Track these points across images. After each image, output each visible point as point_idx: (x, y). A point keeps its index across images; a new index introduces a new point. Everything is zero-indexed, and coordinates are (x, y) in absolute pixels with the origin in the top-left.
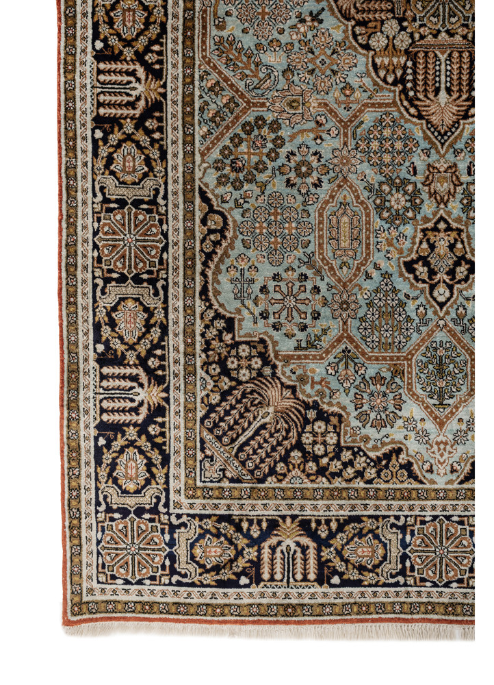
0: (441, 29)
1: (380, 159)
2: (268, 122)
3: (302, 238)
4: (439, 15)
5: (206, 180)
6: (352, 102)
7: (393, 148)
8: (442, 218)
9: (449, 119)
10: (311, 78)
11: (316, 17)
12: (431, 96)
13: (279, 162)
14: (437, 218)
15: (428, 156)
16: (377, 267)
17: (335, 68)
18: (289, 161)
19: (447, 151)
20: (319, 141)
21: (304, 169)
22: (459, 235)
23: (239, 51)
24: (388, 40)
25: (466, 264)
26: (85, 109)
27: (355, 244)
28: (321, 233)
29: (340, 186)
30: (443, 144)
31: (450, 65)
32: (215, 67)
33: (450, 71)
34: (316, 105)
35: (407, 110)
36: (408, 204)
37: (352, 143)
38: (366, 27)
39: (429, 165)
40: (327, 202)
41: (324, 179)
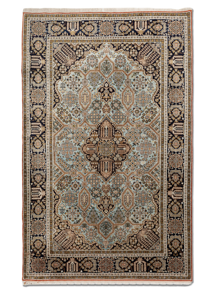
0: (107, 142)
1: (120, 114)
3: (137, 97)
4: (107, 145)
5: (159, 109)
6: (126, 126)
7: (117, 117)
8: (106, 101)
9: (105, 123)
10: (135, 131)
11: (134, 144)
12: (109, 128)
13: (142, 113)
15: (109, 115)
16: (121, 91)
17: (130, 134)
19: (105, 116)
20: (134, 118)
21: (137, 112)
22: (103, 98)
23: (151, 137)
24: (118, 140)
25: (101, 91)
26: (186, 124)
27: (125, 96)
28: (133, 98)
29: (129, 108)
32: (157, 134)
33: (105, 133)
34: (134, 126)
35: (114, 125)
36: (114, 104)
37: (126, 117)
38: (123, 142)
39: (109, 113)
40: (132, 105)
41: (132, 110)
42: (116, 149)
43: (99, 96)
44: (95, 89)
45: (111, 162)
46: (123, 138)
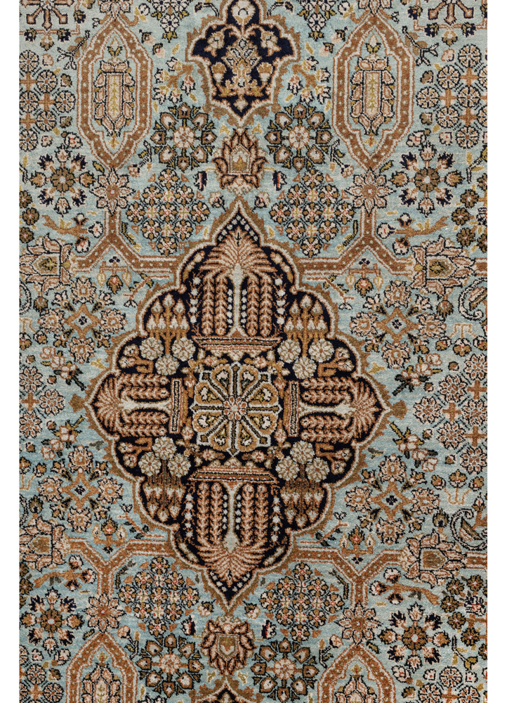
0: (239, 365)
1: (322, 195)
2: (475, 243)
3: (432, 85)
4: (242, 382)
6: (357, 271)
7: (304, 210)
8: (241, 114)
9: (230, 246)
10: (413, 303)
11: (405, 383)
12: (253, 278)
13: (461, 189)
14: (248, 114)
15: (257, 198)
16: (330, 47)
17: (380, 317)
18: (447, 191)
19: (233, 204)
20: (405, 218)
21: (427, 180)
22: (218, 92)
24: (308, 353)
25: (210, 52)
27: (358, 78)
28: (405, 93)
29: (378, 157)
30: (239, 213)
31: (228, 318)
33: (228, 310)
34: (408, 267)
35: (285, 260)
36: (285, 133)
37: (360, 215)
38: (337, 369)
39: (257, 186)
40: (396, 135)
41: (398, 167)
42: (295, 413)
43: (199, 80)
44: (174, 35)
45: (262, 488)
46: (337, 344)
